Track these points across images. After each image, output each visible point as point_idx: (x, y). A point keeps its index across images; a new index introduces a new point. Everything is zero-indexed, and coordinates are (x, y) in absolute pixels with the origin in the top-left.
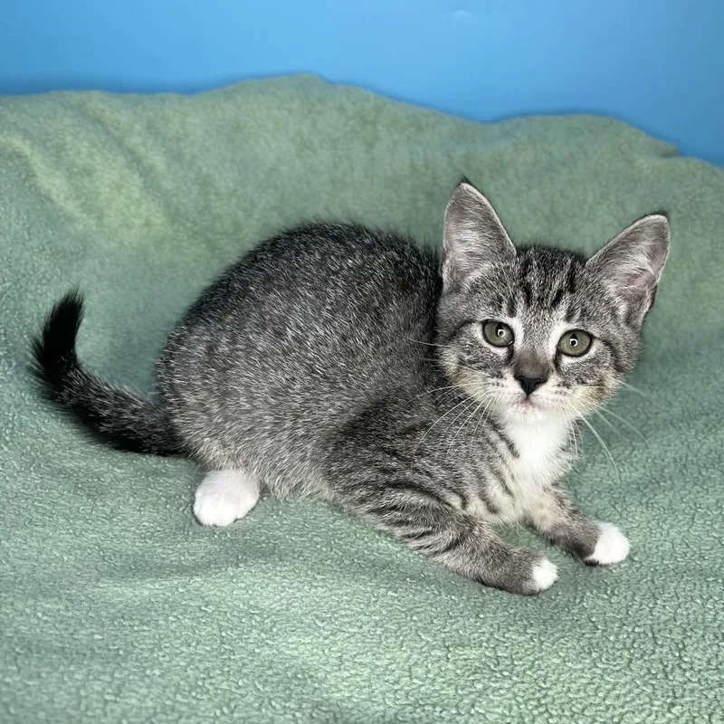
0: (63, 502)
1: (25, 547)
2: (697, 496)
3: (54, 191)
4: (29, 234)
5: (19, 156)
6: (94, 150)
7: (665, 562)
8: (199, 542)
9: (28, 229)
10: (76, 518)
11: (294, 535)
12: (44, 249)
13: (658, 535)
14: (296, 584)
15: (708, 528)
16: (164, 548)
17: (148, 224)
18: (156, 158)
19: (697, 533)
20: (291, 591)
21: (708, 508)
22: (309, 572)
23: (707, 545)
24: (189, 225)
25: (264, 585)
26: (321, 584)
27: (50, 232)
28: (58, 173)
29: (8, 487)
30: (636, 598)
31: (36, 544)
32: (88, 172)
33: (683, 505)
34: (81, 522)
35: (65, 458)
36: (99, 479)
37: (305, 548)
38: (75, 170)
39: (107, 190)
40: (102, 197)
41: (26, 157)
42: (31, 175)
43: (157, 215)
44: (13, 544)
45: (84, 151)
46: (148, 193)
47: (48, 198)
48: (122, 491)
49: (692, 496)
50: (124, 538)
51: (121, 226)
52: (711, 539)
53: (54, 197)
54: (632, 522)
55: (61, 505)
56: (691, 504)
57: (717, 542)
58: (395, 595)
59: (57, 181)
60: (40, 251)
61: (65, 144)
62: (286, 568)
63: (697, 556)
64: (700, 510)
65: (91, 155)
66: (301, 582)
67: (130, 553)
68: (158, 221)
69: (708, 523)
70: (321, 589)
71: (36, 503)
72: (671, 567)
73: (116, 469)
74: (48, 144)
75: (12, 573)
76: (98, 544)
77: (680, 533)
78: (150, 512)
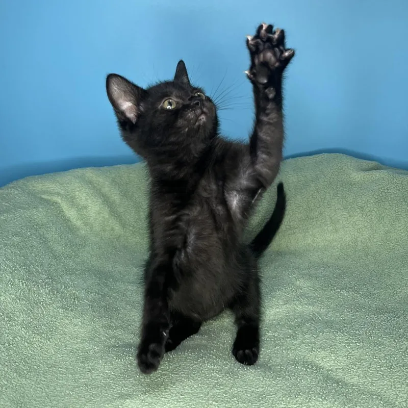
0: (71, 367)
1: (55, 391)
2: (375, 352)
3: (71, 218)
4: (61, 238)
5: (56, 203)
6: (88, 197)
7: (354, 387)
8: (129, 381)
9: (60, 236)
10: (76, 374)
11: (173, 374)
12: (67, 245)
13: (352, 372)
14: (171, 401)
15: (378, 369)
16: (114, 384)
17: (113, 229)
18: (116, 197)
19: (372, 371)
20: (169, 404)
21: (380, 359)
22: (177, 394)
23: (376, 378)
24: (131, 228)
25: (156, 403)
26: (182, 400)
27: (70, 236)
28: (73, 210)
29: (48, 362)
30: (336, 403)
31: (59, 389)
32: (85, 207)
33: (367, 356)
34: (78, 375)
35: (74, 343)
36: (87, 353)
37: (177, 380)
38: (80, 207)
39: (94, 215)
40: (92, 219)
41: (59, 204)
42: (62, 211)
43: (117, 225)
44: (50, 390)
45: (83, 198)
46: (112, 215)
47: (69, 220)
48: (97, 358)
49: (372, 352)
50: (97, 379)
51: (100, 231)
52: (379, 374)
53: (72, 220)
54: (339, 365)
55: (70, 369)
56: (370, 356)
57: (382, 376)
58: (217, 404)
59: (72, 213)
60: (66, 246)
61: (75, 195)
62: (167, 393)
63: (370, 384)
64: (375, 360)
65: (87, 200)
66: (173, 400)
67: (99, 386)
68: (117, 228)
69: (378, 366)
70: (182, 403)
71: (59, 369)
72: (357, 390)
73: (95, 347)
74: (68, 197)
75: (50, 404)
76: (85, 384)
77: (363, 371)
78: (109, 366)
